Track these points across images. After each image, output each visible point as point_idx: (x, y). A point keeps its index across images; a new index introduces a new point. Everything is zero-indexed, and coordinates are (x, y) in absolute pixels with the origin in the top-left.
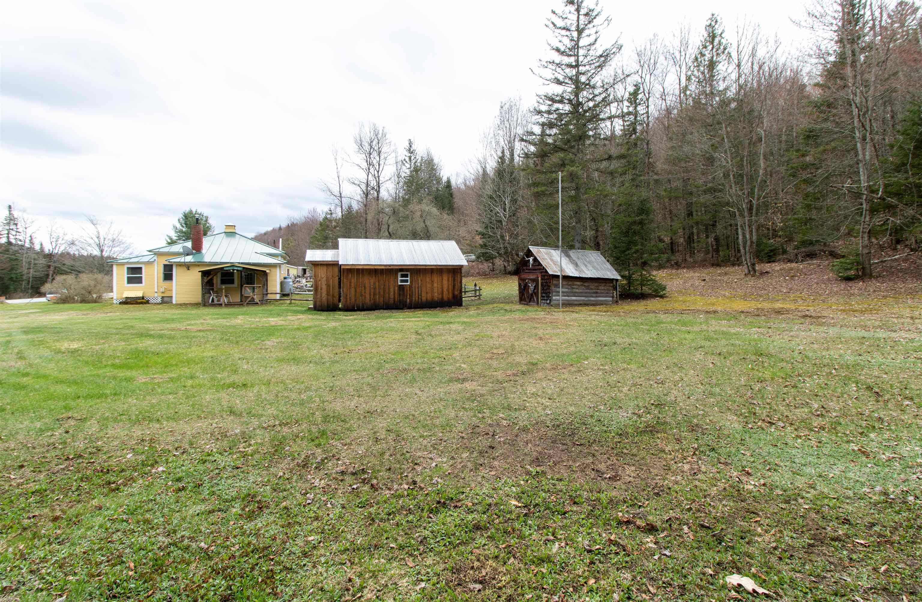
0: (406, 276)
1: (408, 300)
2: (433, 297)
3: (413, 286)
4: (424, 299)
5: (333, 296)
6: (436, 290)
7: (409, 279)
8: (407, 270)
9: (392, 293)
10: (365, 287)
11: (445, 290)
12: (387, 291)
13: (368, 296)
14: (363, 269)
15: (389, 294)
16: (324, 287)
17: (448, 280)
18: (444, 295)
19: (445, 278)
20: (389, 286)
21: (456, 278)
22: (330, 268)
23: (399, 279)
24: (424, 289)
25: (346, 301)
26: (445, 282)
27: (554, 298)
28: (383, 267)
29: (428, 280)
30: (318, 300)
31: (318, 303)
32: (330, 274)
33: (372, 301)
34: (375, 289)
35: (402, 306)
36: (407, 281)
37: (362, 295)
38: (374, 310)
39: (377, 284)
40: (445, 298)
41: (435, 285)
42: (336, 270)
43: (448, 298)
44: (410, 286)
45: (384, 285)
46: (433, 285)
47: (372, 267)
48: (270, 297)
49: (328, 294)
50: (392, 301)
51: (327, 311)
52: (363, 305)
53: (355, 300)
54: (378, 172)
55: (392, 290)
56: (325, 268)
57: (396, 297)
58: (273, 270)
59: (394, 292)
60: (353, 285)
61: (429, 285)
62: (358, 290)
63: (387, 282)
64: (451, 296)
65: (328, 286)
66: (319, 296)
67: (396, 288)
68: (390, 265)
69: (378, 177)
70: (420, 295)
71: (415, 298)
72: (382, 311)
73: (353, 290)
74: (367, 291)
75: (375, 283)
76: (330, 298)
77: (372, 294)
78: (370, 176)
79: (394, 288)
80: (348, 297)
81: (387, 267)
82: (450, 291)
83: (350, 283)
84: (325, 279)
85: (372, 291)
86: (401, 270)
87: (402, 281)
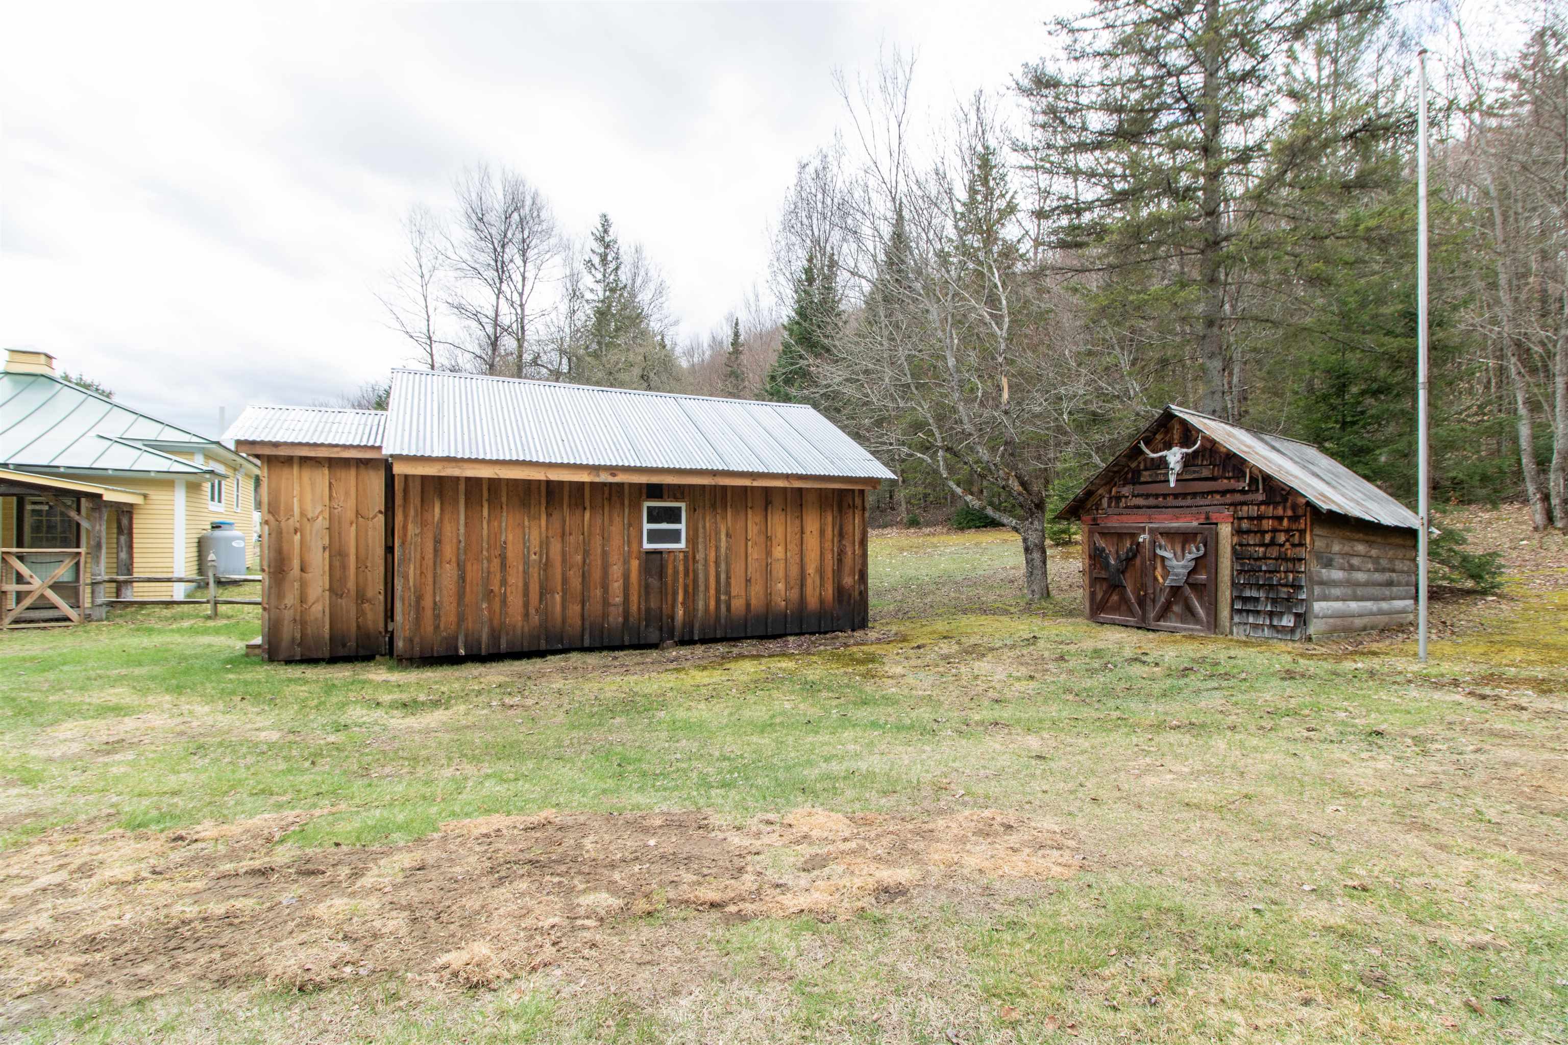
0: (672, 515)
1: (680, 612)
2: (768, 594)
3: (700, 556)
4: (738, 604)
5: (361, 597)
6: (779, 570)
7: (682, 526)
8: (678, 492)
9: (616, 586)
10: (503, 558)
11: (811, 569)
12: (597, 575)
13: (515, 601)
14: (494, 484)
15: (605, 587)
16: (319, 560)
17: (822, 532)
18: (809, 590)
19: (812, 524)
20: (605, 554)
21: (848, 528)
22: (350, 477)
23: (647, 526)
24: (738, 569)
25: (418, 620)
26: (812, 542)
27: (1319, 607)
28: (585, 477)
29: (753, 530)
30: (288, 615)
31: (288, 631)
32: (347, 506)
33: (535, 619)
34: (546, 566)
35: (654, 636)
36: (674, 536)
37: (489, 594)
38: (541, 654)
39: (556, 548)
40: (812, 602)
41: (778, 552)
42: (376, 483)
43: (822, 601)
44: (689, 557)
45: (586, 553)
46: (769, 553)
47: (538, 475)
48: (138, 592)
49: (335, 589)
50: (615, 617)
51: (333, 660)
52: (495, 636)
53: (461, 618)
54: (521, 295)
55: (616, 571)
56: (322, 477)
57: (634, 598)
58: (158, 496)
59: (626, 577)
60: (448, 551)
61: (755, 554)
62: (473, 572)
63: (597, 541)
64: (829, 592)
65: (336, 553)
66: (291, 599)
67: (635, 564)
68: (613, 470)
69: (522, 305)
70: (724, 588)
71: (706, 603)
72: (575, 658)
73: (449, 573)
74: (515, 579)
75: (545, 544)
76: (348, 605)
77: (534, 588)
78: (502, 300)
79: (626, 562)
80: (428, 602)
81: (605, 478)
82: (829, 574)
83: (438, 541)
84: (322, 523)
85: (534, 572)
86: (655, 491)
87: (654, 536)
